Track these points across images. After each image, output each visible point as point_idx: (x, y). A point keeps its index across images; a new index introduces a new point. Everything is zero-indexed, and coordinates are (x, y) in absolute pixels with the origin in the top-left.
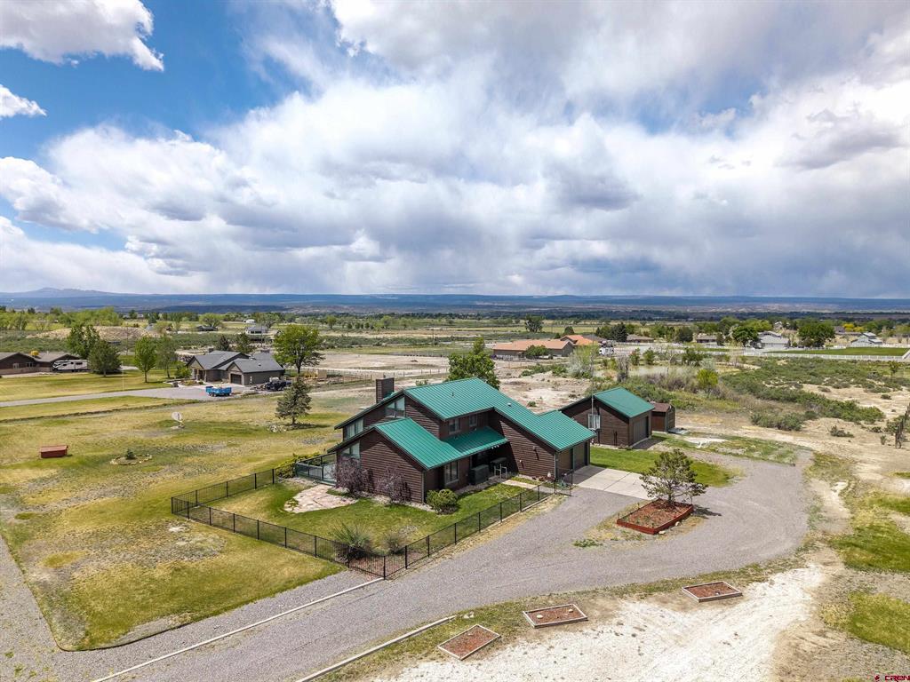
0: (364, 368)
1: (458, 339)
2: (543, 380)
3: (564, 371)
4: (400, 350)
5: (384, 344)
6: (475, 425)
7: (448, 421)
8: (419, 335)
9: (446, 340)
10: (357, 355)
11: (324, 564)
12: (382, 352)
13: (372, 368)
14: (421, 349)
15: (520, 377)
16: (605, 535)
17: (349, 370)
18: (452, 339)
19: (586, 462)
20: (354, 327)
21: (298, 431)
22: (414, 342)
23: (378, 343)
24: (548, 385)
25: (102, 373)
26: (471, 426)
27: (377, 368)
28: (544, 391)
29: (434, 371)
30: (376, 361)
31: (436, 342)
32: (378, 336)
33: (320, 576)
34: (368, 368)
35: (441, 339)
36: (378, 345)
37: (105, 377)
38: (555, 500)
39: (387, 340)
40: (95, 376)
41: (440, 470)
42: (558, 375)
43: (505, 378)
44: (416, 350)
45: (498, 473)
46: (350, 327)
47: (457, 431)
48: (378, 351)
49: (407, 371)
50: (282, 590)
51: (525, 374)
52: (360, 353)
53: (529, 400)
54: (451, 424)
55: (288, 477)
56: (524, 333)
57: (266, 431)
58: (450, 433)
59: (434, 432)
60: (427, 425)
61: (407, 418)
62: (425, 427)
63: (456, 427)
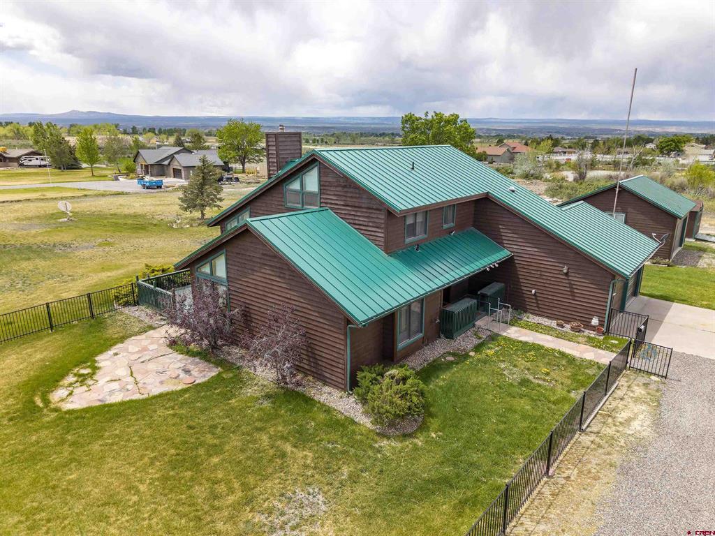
6: (452, 225)
7: (404, 215)
20: (311, 142)
25: (60, 168)
26: (445, 226)
37: (63, 171)
40: (57, 170)
41: (387, 322)
47: (420, 236)
54: (410, 221)
57: (166, 227)
58: (408, 240)
59: (374, 238)
60: (361, 223)
61: (322, 209)
62: (357, 227)
63: (419, 229)
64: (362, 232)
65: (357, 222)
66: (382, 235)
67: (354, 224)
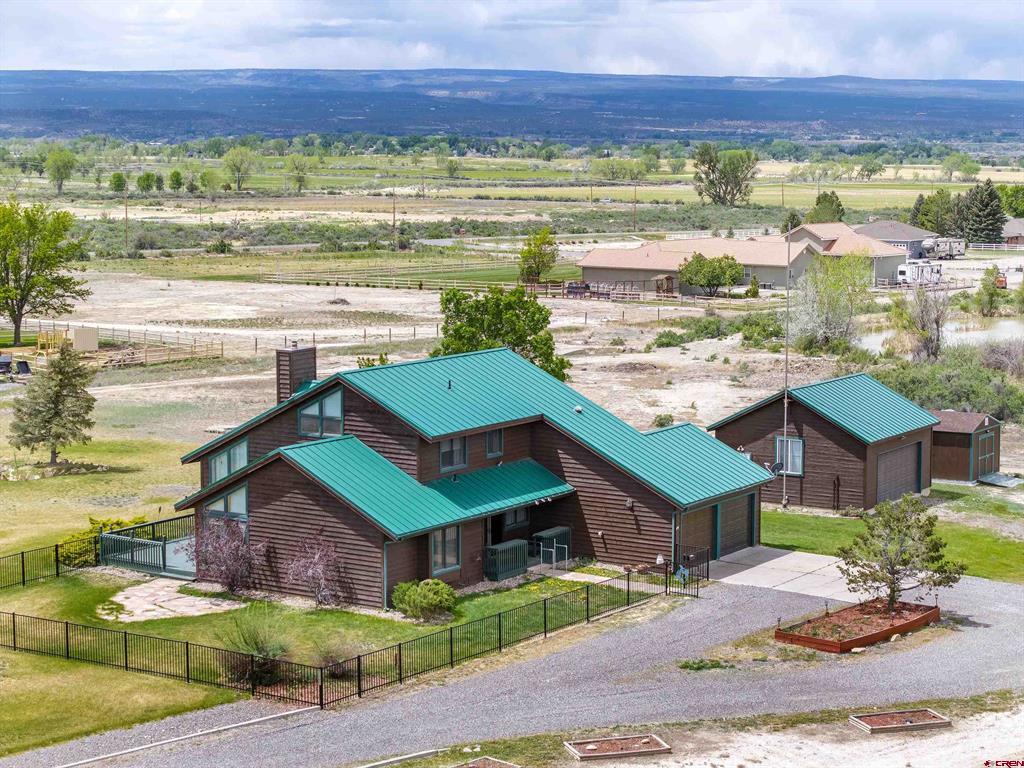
0: (194, 323)
1: (476, 229)
2: (713, 358)
3: (777, 334)
4: (292, 266)
5: (237, 245)
6: (500, 454)
7: (438, 441)
8: (347, 215)
9: (437, 231)
10: (162, 283)
11: (206, 690)
12: (235, 270)
13: (216, 323)
14: (357, 263)
15: (648, 349)
16: (746, 654)
17: (152, 328)
18: (457, 228)
19: (751, 538)
20: (132, 187)
21: (69, 480)
22: (333, 241)
23: (221, 243)
24: (721, 373)
26: (490, 455)
27: (233, 324)
28: (709, 387)
29: (401, 332)
30: (225, 300)
31: (404, 239)
32: (219, 218)
33: (203, 706)
34: (207, 324)
35: (419, 227)
36: (222, 248)
38: (663, 604)
39: (246, 233)
42: (757, 344)
43: (605, 352)
44: (341, 264)
45: (548, 559)
46: (119, 184)
47: (459, 466)
48: (223, 269)
49: (321, 333)
50: (142, 721)
51: (667, 341)
52: (170, 277)
53: (661, 411)
54: (445, 449)
55: (85, 564)
56: (693, 207)
58: (445, 469)
59: (406, 466)
60: (392, 451)
61: (346, 436)
62: (387, 455)
63: (457, 458)
64: (393, 460)
65: (387, 450)
66: (415, 463)
67: (384, 452)
